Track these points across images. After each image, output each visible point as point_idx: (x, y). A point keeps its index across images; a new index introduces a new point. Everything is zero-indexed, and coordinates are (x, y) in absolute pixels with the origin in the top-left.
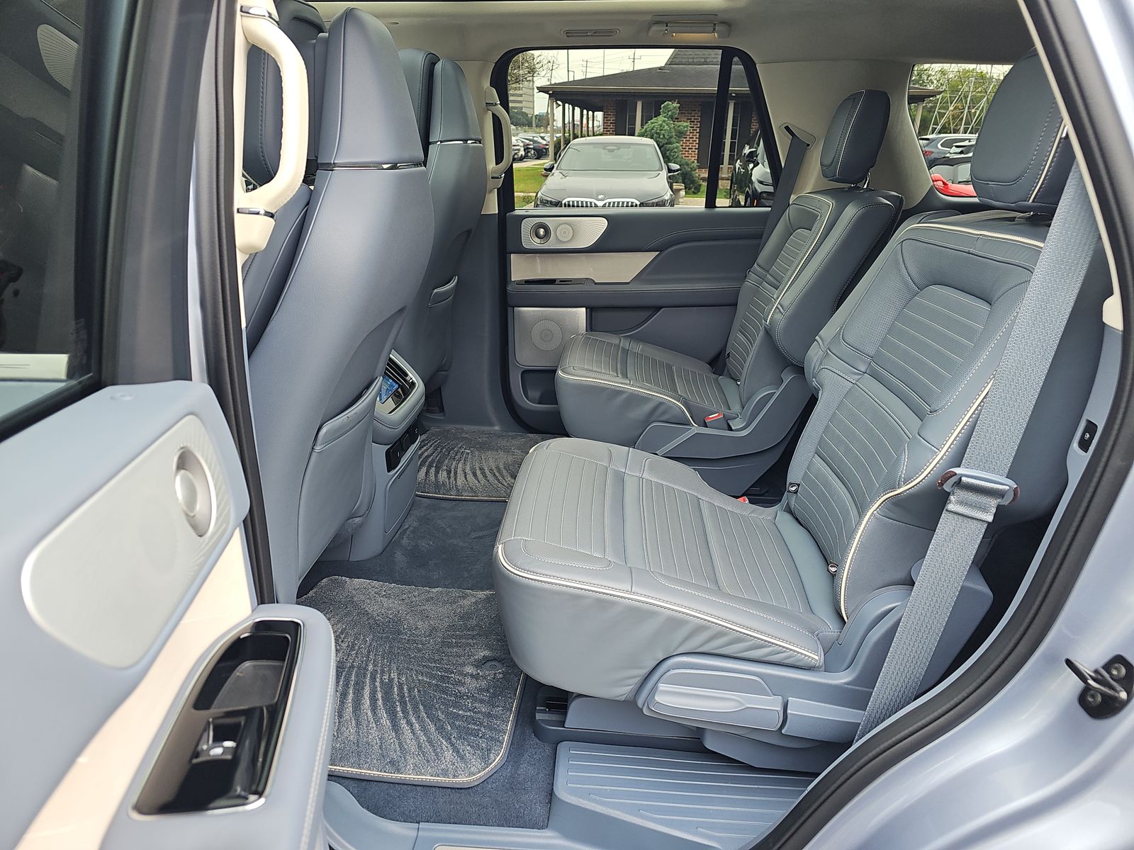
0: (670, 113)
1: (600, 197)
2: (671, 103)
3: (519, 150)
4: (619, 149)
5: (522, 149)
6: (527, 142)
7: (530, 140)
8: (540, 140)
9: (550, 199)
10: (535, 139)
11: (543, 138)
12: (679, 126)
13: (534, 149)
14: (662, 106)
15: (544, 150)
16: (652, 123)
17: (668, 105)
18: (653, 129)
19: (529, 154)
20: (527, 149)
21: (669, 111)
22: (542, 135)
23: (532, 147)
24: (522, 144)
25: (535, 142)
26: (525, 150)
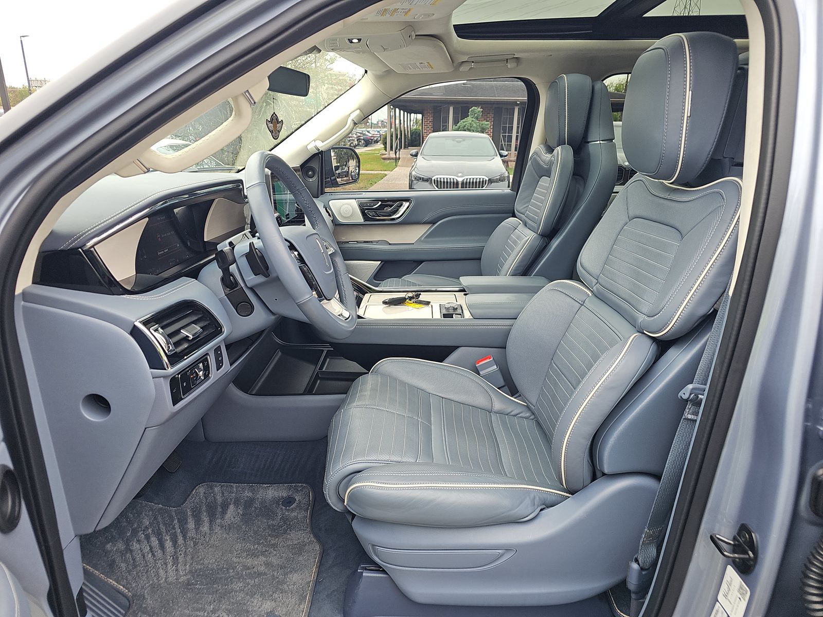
0: (476, 115)
1: (460, 175)
2: (476, 108)
3: (354, 140)
4: (464, 141)
5: (356, 140)
6: (359, 134)
7: (361, 133)
8: (367, 133)
9: (423, 176)
10: (364, 132)
11: (368, 132)
12: (482, 124)
13: (364, 139)
14: (470, 110)
15: (370, 140)
16: (464, 122)
17: (474, 109)
18: (465, 127)
19: (361, 143)
20: (358, 140)
21: (475, 114)
22: (368, 130)
23: (362, 138)
24: (355, 136)
25: (364, 135)
26: (357, 140)
